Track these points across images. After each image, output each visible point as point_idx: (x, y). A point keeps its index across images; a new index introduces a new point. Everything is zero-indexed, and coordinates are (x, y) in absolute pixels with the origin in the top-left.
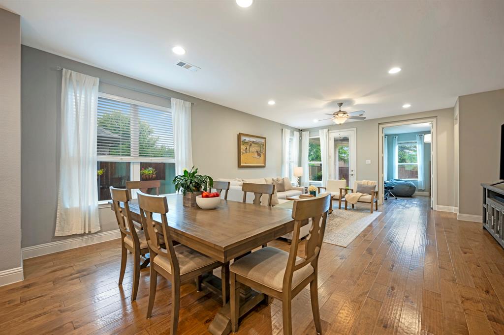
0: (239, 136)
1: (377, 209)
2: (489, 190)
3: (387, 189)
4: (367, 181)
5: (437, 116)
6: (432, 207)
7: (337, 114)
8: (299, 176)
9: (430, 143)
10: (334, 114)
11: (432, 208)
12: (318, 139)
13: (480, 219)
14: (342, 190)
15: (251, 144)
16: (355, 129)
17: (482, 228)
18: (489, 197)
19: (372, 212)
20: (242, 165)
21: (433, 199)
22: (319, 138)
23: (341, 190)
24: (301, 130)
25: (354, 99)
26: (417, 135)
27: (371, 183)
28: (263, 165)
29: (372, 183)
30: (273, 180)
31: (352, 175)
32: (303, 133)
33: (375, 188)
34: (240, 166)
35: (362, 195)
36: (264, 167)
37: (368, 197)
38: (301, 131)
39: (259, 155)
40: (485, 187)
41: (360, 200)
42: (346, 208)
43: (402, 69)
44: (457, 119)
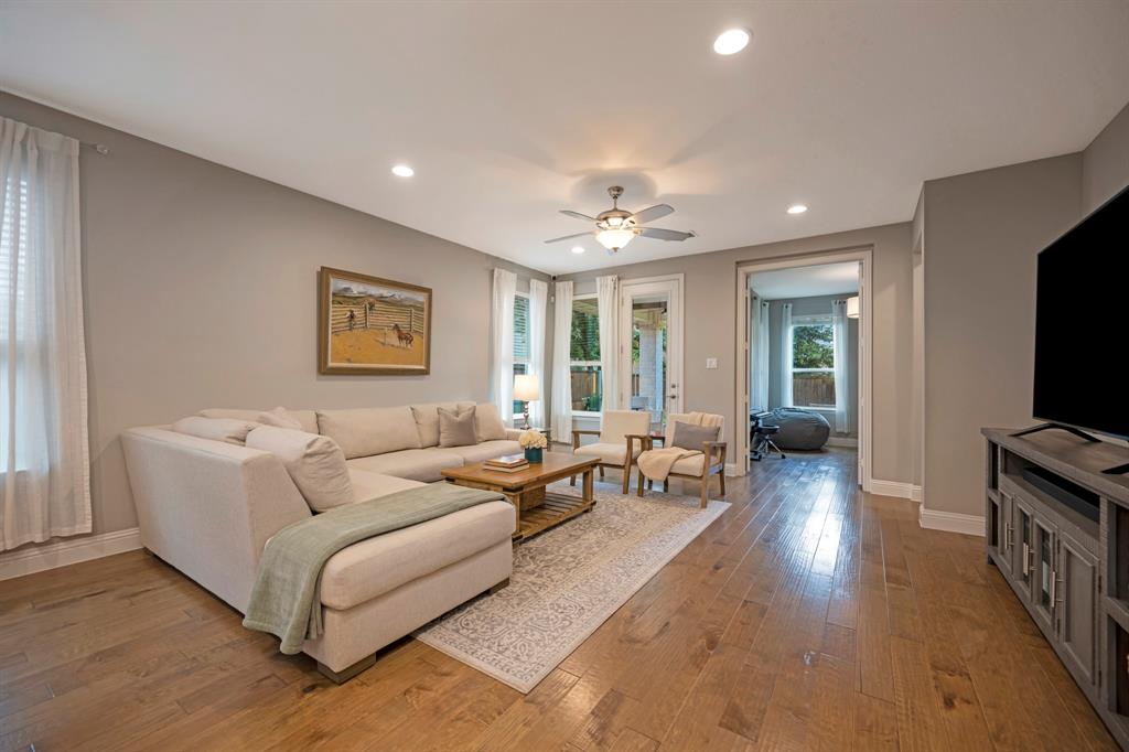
0: (325, 274)
1: (723, 493)
2: (1006, 452)
3: (758, 434)
4: (701, 414)
5: (872, 245)
6: (860, 483)
7: (606, 219)
8: (519, 399)
9: (857, 319)
10: (598, 219)
11: (861, 487)
12: (594, 302)
13: (978, 526)
14: (634, 440)
15: (372, 306)
16: (681, 276)
17: (985, 561)
18: (1005, 471)
19: (704, 506)
20: (330, 364)
21: (864, 462)
22: (596, 300)
23: (630, 438)
24: (554, 278)
25: (649, 174)
26: (833, 302)
27: (709, 419)
28: (423, 367)
29: (712, 420)
30: (439, 411)
31: (674, 397)
32: (559, 285)
33: (717, 435)
34: (324, 370)
35: (681, 457)
36: (426, 372)
37: (695, 462)
38: (553, 280)
39: (405, 337)
40: (996, 439)
41: (673, 471)
42: (641, 493)
43: (751, 32)
44: (920, 253)
